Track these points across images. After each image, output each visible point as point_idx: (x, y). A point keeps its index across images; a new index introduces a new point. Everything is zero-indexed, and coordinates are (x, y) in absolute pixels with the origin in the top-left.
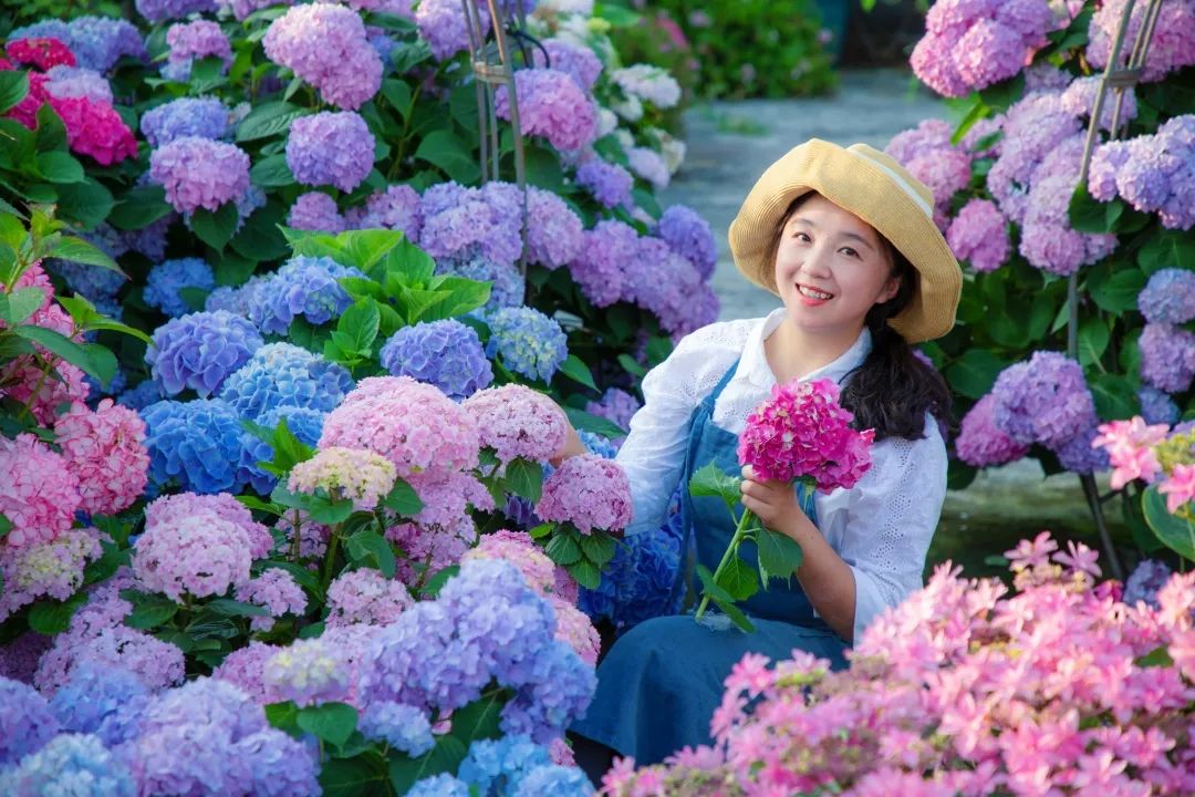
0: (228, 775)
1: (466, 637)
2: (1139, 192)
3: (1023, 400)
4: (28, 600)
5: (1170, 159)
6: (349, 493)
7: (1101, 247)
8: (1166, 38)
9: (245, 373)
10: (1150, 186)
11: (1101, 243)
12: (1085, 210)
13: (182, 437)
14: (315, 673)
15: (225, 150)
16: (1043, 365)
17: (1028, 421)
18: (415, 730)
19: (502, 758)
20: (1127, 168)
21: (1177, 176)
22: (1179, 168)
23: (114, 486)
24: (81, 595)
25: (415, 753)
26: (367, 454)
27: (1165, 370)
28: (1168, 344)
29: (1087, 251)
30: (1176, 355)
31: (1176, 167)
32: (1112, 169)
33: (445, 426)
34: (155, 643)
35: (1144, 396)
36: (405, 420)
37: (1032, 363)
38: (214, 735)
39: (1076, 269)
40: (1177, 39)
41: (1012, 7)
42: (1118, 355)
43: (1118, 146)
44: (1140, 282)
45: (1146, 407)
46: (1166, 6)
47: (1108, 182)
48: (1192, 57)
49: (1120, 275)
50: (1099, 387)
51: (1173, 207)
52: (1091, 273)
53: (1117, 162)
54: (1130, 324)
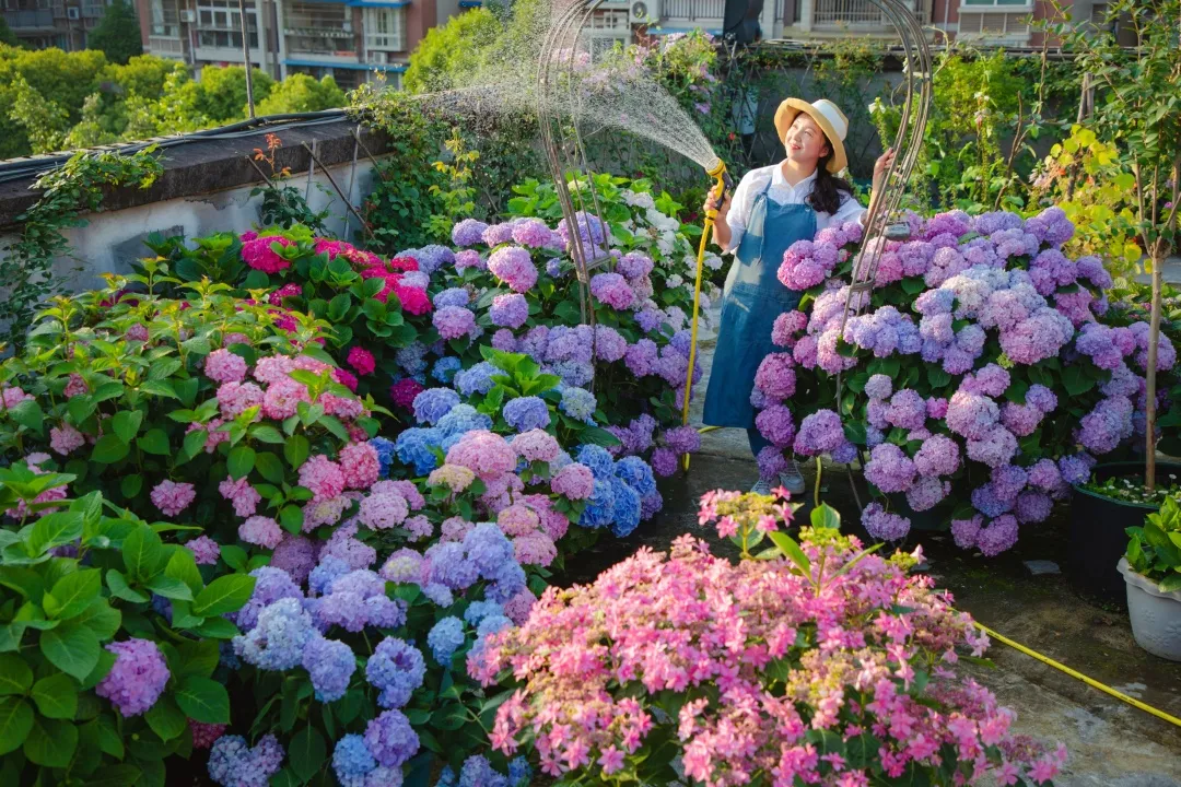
0: (356, 615)
1: (470, 558)
2: (861, 341)
3: (811, 431)
4: (317, 525)
5: (876, 326)
6: (451, 485)
7: (850, 363)
8: (884, 269)
9: (446, 417)
10: (866, 339)
11: (850, 361)
12: (843, 347)
13: (413, 445)
14: (403, 572)
15: (463, 312)
16: (822, 416)
17: (814, 441)
18: (444, 597)
19: (482, 609)
20: (858, 330)
21: (879, 335)
22: (880, 331)
23: (363, 478)
24: (339, 524)
25: (445, 606)
26: (461, 468)
27: (876, 420)
28: (878, 408)
29: (843, 365)
30: (881, 413)
31: (878, 330)
32: (851, 331)
33: (495, 454)
34: (364, 546)
35: (868, 431)
36: (479, 452)
37: (817, 414)
38: (353, 598)
39: (840, 372)
40: (889, 270)
42: (858, 411)
43: (855, 319)
44: (866, 380)
45: (869, 435)
46: (885, 255)
47: (851, 336)
48: (896, 277)
49: (859, 375)
50: (847, 425)
51: (878, 348)
52: (846, 374)
53: (854, 327)
54: (863, 398)
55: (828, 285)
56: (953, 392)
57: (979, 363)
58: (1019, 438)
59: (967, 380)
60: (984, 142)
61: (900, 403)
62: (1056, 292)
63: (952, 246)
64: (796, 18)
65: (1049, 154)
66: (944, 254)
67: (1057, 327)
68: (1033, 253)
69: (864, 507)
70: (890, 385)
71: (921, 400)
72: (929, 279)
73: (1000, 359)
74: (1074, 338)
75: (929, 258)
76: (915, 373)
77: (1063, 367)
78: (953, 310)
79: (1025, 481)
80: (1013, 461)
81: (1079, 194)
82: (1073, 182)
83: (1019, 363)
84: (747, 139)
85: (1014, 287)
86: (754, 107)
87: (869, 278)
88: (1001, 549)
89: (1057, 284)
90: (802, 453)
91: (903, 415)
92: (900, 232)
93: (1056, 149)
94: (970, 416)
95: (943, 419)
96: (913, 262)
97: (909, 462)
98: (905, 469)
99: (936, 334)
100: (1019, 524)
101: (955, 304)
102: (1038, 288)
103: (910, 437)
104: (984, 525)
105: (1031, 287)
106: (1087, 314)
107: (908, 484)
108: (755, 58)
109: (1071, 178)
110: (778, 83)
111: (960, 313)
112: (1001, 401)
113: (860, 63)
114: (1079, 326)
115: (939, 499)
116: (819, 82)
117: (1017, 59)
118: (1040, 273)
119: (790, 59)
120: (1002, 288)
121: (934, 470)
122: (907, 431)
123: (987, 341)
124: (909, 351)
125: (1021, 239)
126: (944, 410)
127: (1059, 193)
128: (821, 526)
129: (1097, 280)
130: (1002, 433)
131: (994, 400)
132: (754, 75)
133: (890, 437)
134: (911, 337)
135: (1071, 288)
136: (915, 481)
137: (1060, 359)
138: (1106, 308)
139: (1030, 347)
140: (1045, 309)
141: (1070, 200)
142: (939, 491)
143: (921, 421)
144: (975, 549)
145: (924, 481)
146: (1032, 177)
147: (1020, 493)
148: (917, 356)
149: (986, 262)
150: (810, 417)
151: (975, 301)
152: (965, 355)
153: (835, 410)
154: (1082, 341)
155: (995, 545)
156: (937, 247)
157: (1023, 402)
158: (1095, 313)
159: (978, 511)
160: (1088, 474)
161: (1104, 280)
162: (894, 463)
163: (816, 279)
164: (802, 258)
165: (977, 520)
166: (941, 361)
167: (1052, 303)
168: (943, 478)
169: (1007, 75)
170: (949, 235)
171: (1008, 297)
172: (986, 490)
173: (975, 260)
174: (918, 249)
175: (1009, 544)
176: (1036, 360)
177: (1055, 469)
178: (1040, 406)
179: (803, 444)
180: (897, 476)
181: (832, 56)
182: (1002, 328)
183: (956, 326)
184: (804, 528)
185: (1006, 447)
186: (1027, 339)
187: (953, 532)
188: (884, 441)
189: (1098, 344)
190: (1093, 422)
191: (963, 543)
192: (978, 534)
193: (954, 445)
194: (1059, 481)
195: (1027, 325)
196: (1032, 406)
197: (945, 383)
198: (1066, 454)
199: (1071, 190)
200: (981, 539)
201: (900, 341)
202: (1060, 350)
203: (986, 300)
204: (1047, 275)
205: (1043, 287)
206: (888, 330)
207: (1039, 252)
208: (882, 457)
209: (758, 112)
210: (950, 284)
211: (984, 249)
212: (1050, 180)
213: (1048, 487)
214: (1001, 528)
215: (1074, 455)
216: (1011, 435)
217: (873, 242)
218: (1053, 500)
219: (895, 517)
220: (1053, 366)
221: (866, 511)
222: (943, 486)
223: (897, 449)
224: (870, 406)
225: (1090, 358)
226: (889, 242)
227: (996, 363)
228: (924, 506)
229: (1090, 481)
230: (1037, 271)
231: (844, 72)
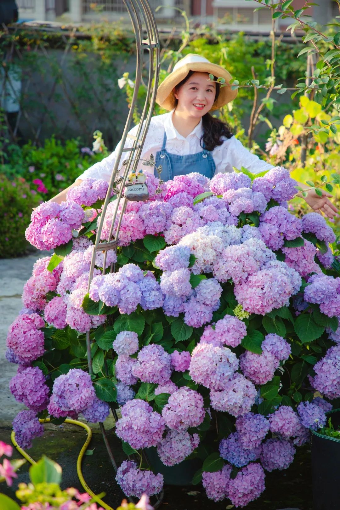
2: (107, 299)
3: (63, 392)
5: (119, 284)
7: (98, 321)
8: (127, 228)
10: (111, 296)
11: (98, 319)
12: (90, 305)
17: (66, 401)
20: (102, 287)
21: (122, 292)
22: (124, 288)
27: (125, 376)
28: (126, 364)
29: (92, 323)
30: (129, 369)
31: (122, 288)
32: (97, 288)
35: (118, 388)
37: (69, 374)
39: (89, 330)
40: (132, 229)
41: (66, 212)
42: (108, 369)
43: (99, 277)
44: (114, 337)
45: (119, 392)
46: (127, 215)
47: (95, 294)
48: (140, 236)
49: (107, 333)
50: (98, 384)
51: (122, 305)
52: (96, 332)
53: (100, 285)
54: (112, 356)
55: (75, 244)
56: (196, 345)
57: (218, 315)
58: (258, 387)
59: (207, 333)
60: (227, 115)
61: (146, 358)
62: (284, 246)
63: (188, 205)
64: (66, 9)
65: (282, 124)
66: (181, 213)
67: (285, 278)
68: (262, 210)
69: (119, 465)
70: (137, 341)
71: (166, 354)
72: (169, 236)
73: (236, 311)
74: (302, 288)
75: (168, 217)
76: (159, 328)
77: (295, 317)
78: (190, 266)
79: (267, 429)
80: (255, 409)
81: (311, 161)
82: (305, 150)
83: (253, 314)
84: (12, 116)
85: (245, 242)
86: (17, 85)
87: (112, 237)
88: (250, 499)
89: (285, 239)
90: (56, 415)
91: (150, 370)
92: (139, 193)
93: (288, 119)
94: (211, 367)
95: (187, 372)
96: (154, 219)
97: (158, 417)
98: (154, 424)
99: (176, 289)
100: (266, 472)
101: (192, 259)
102: (267, 242)
103: (158, 391)
104: (233, 476)
105: (261, 243)
106: (314, 266)
107: (158, 439)
108: (15, 38)
109: (303, 146)
110: (39, 62)
111: (197, 268)
112: (239, 351)
113: (116, 44)
114: (306, 278)
115: (189, 452)
116: (78, 63)
117: (256, 41)
118: (269, 228)
119: (48, 40)
120: (235, 243)
121: (181, 422)
122: (155, 386)
123: (223, 294)
124: (152, 307)
125: (250, 198)
126: (187, 362)
127: (294, 161)
128: (40, 481)
129: (322, 235)
130: (242, 382)
131: (233, 350)
132: (15, 54)
133: (139, 394)
134: (154, 293)
135: (297, 241)
136: (164, 436)
137: (292, 308)
138: (332, 260)
139: (262, 298)
140: (275, 262)
141: (304, 166)
142: (189, 444)
143: (167, 375)
144: (227, 501)
145: (173, 434)
146: (268, 146)
147: (264, 441)
148: (160, 311)
149: (219, 219)
150: (63, 377)
151: (210, 256)
152: (203, 308)
153: (86, 370)
154: (310, 291)
155: (244, 495)
156: (175, 206)
157: (259, 351)
158: (322, 266)
159: (227, 462)
160: (324, 418)
161: (327, 234)
162: (144, 419)
163: (63, 239)
164: (47, 218)
165: (226, 471)
166: (182, 315)
167: (280, 255)
168: (191, 431)
169: (248, 57)
170: (185, 194)
171: (240, 252)
172: (232, 440)
173: (211, 217)
174: (157, 208)
175: (257, 493)
176: (269, 310)
177: (294, 415)
178: (275, 354)
179: (56, 406)
180: (147, 432)
181: (89, 38)
182: (236, 281)
183: (194, 281)
184: (22, 486)
185: (246, 395)
186: (259, 290)
187: (204, 485)
188: (134, 397)
189: (323, 292)
190: (325, 368)
191: (214, 495)
192: (228, 485)
193: (199, 396)
194: (299, 427)
195: (258, 277)
196: (268, 355)
197: (188, 336)
198: (304, 401)
199: (304, 158)
200: (231, 490)
201: (143, 298)
202: (291, 300)
203: (220, 255)
204: (275, 231)
205: (272, 242)
206: (131, 287)
207: (268, 209)
208: (132, 414)
209: (22, 91)
210: (186, 241)
211: (218, 207)
212: (285, 149)
213: (288, 434)
214: (249, 478)
215: (311, 401)
216: (250, 384)
217: (114, 204)
218: (295, 446)
219: (148, 473)
220: (285, 315)
221: (120, 469)
222: (192, 439)
223: (145, 404)
224: (119, 364)
225: (317, 306)
226: (130, 203)
227: (233, 314)
228: (175, 461)
229: (327, 426)
230: (266, 227)
231: (101, 52)
